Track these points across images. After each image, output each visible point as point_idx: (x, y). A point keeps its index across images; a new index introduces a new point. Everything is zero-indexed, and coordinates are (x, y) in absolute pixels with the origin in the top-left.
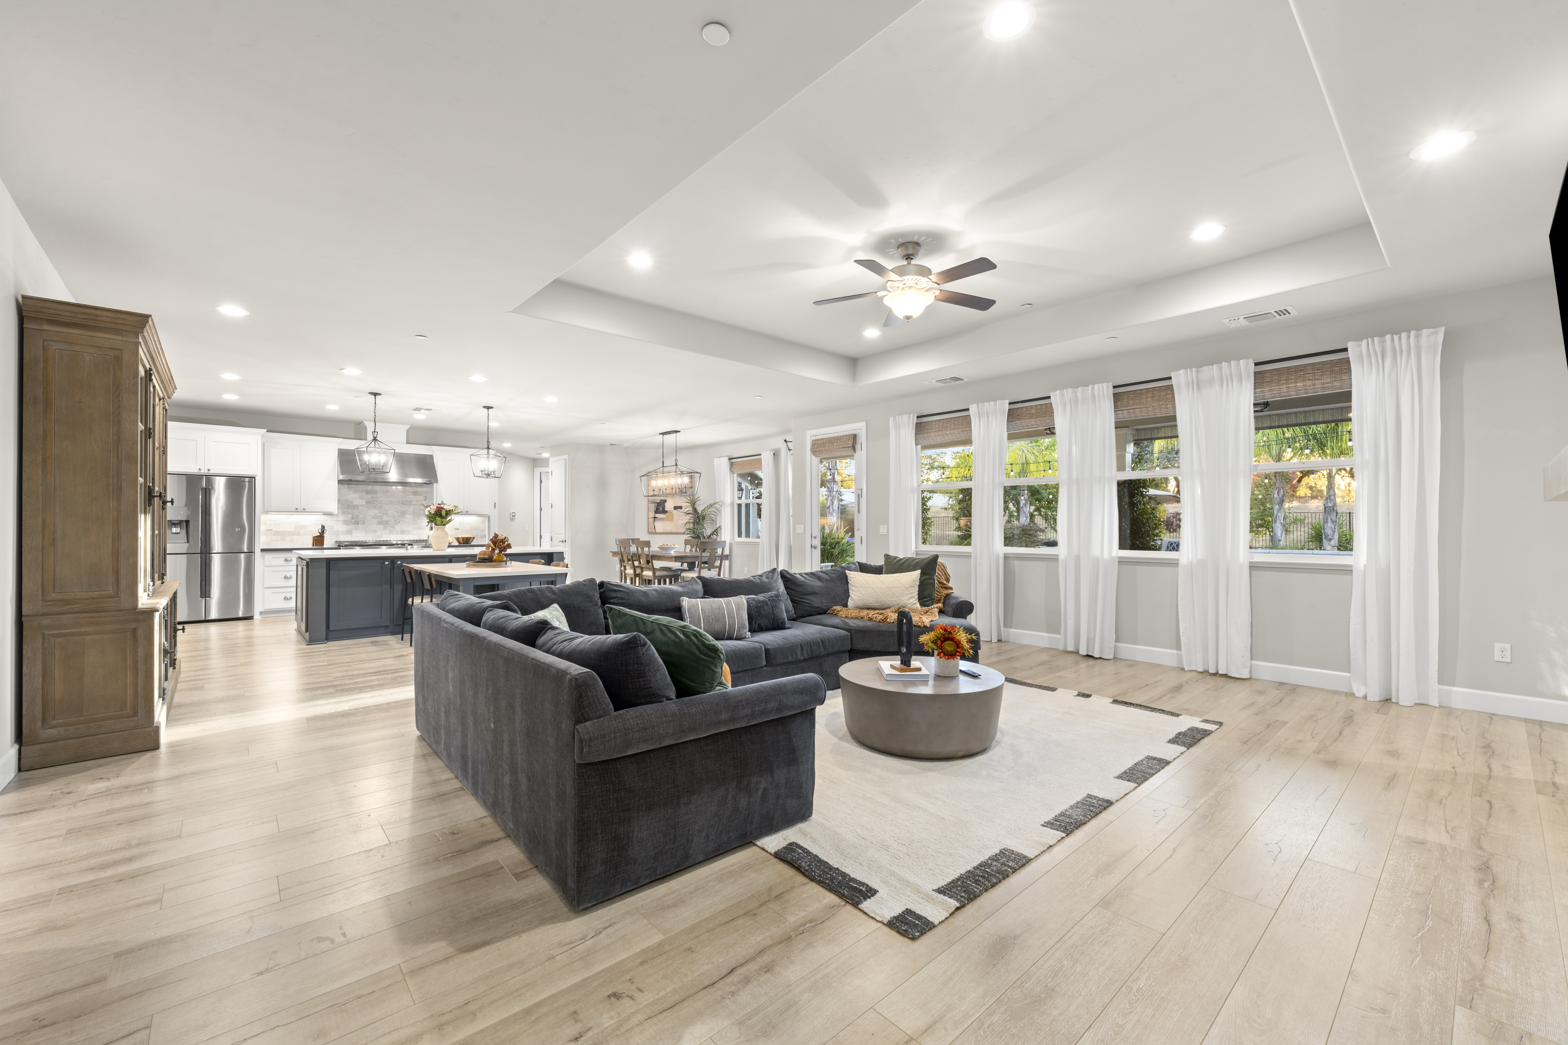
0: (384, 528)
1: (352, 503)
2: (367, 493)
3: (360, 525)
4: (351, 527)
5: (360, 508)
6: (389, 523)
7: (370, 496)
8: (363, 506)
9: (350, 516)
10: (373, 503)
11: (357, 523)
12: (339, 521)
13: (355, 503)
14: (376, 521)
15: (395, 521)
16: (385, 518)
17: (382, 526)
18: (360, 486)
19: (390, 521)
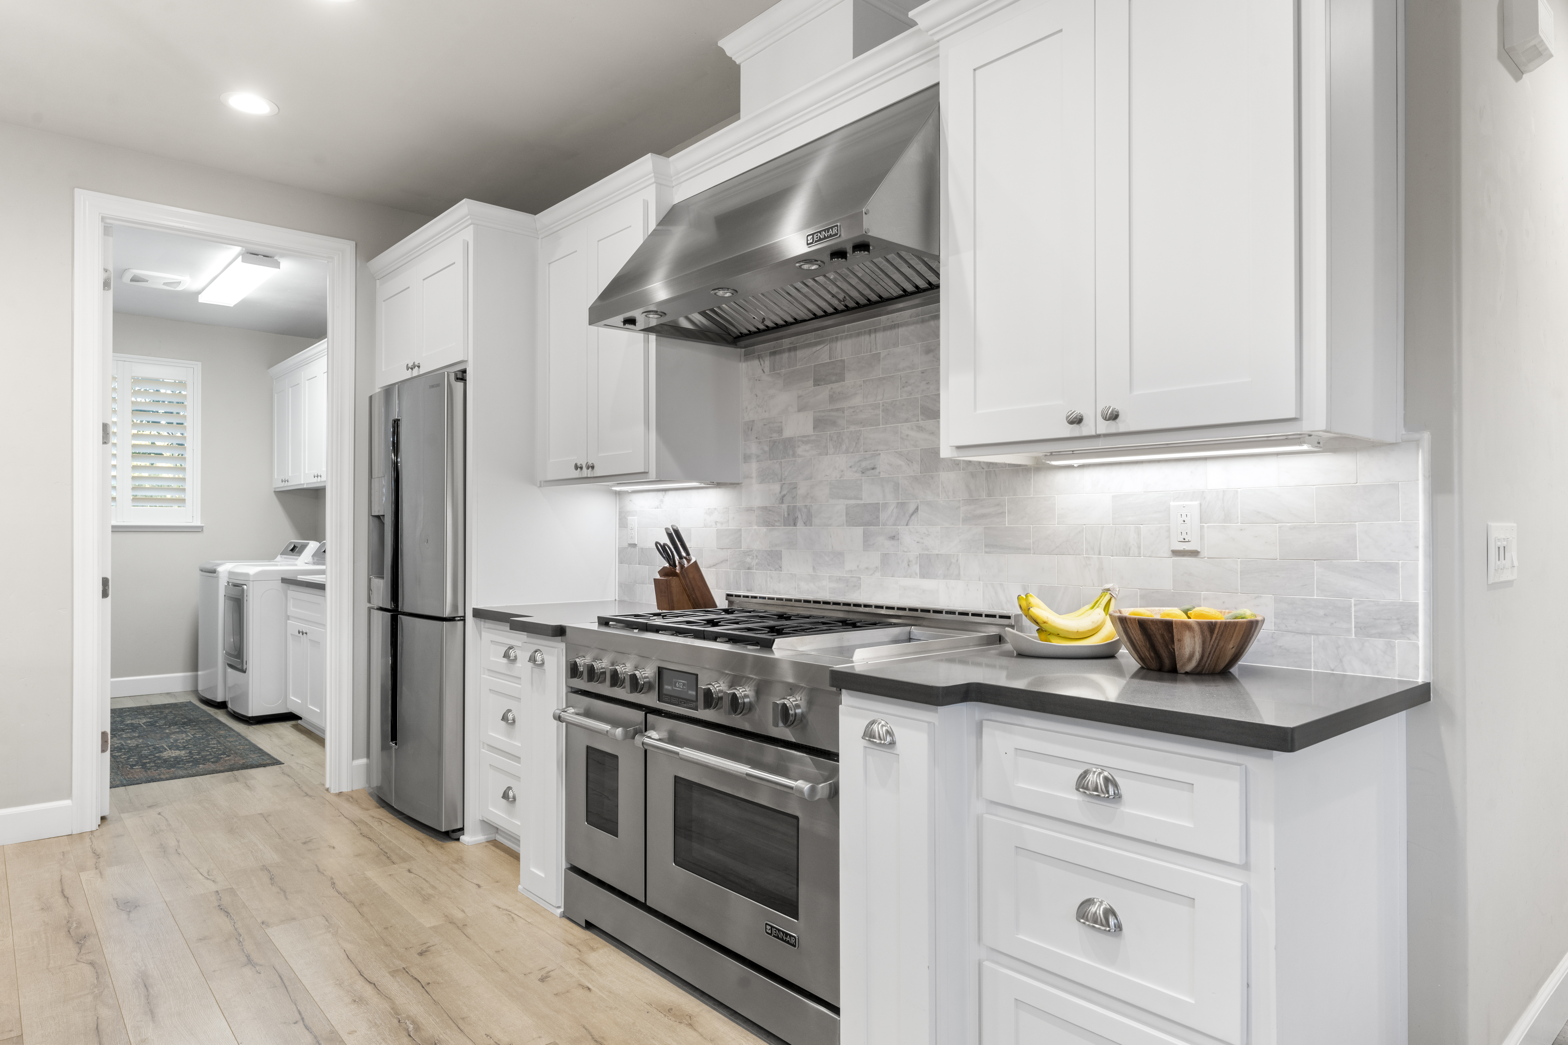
0: (867, 543)
1: (780, 431)
2: (817, 383)
3: (800, 523)
4: (780, 533)
5: (800, 451)
6: (883, 516)
7: (824, 392)
8: (805, 440)
9: (776, 487)
10: (834, 423)
11: (791, 519)
12: (750, 510)
13: (788, 433)
14: (840, 506)
15: (902, 505)
16: (871, 494)
17: (859, 531)
18: (800, 354)
19: (885, 505)
